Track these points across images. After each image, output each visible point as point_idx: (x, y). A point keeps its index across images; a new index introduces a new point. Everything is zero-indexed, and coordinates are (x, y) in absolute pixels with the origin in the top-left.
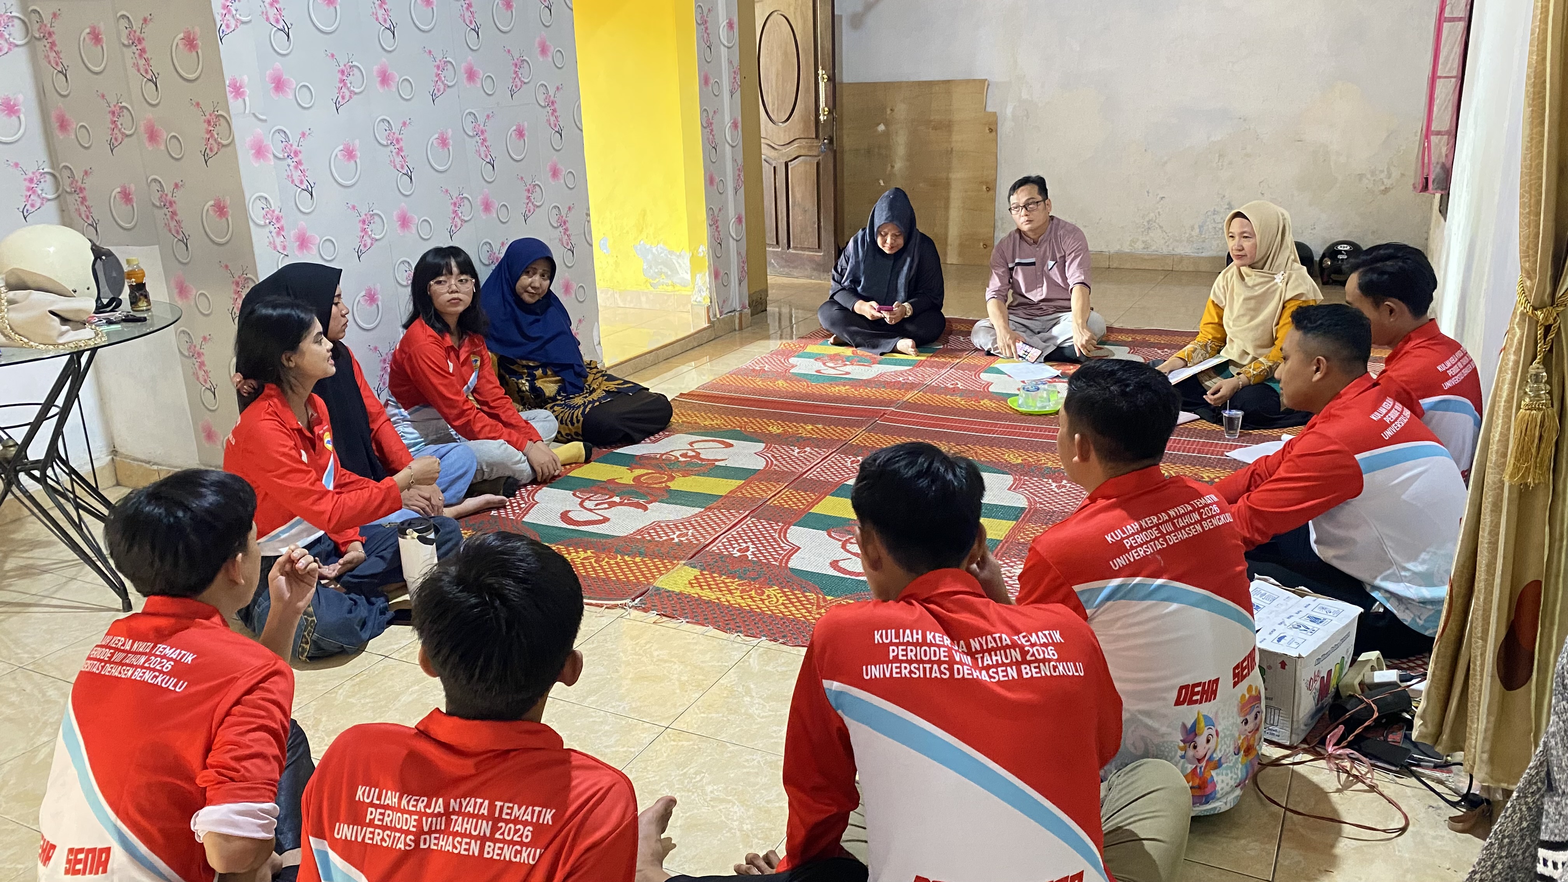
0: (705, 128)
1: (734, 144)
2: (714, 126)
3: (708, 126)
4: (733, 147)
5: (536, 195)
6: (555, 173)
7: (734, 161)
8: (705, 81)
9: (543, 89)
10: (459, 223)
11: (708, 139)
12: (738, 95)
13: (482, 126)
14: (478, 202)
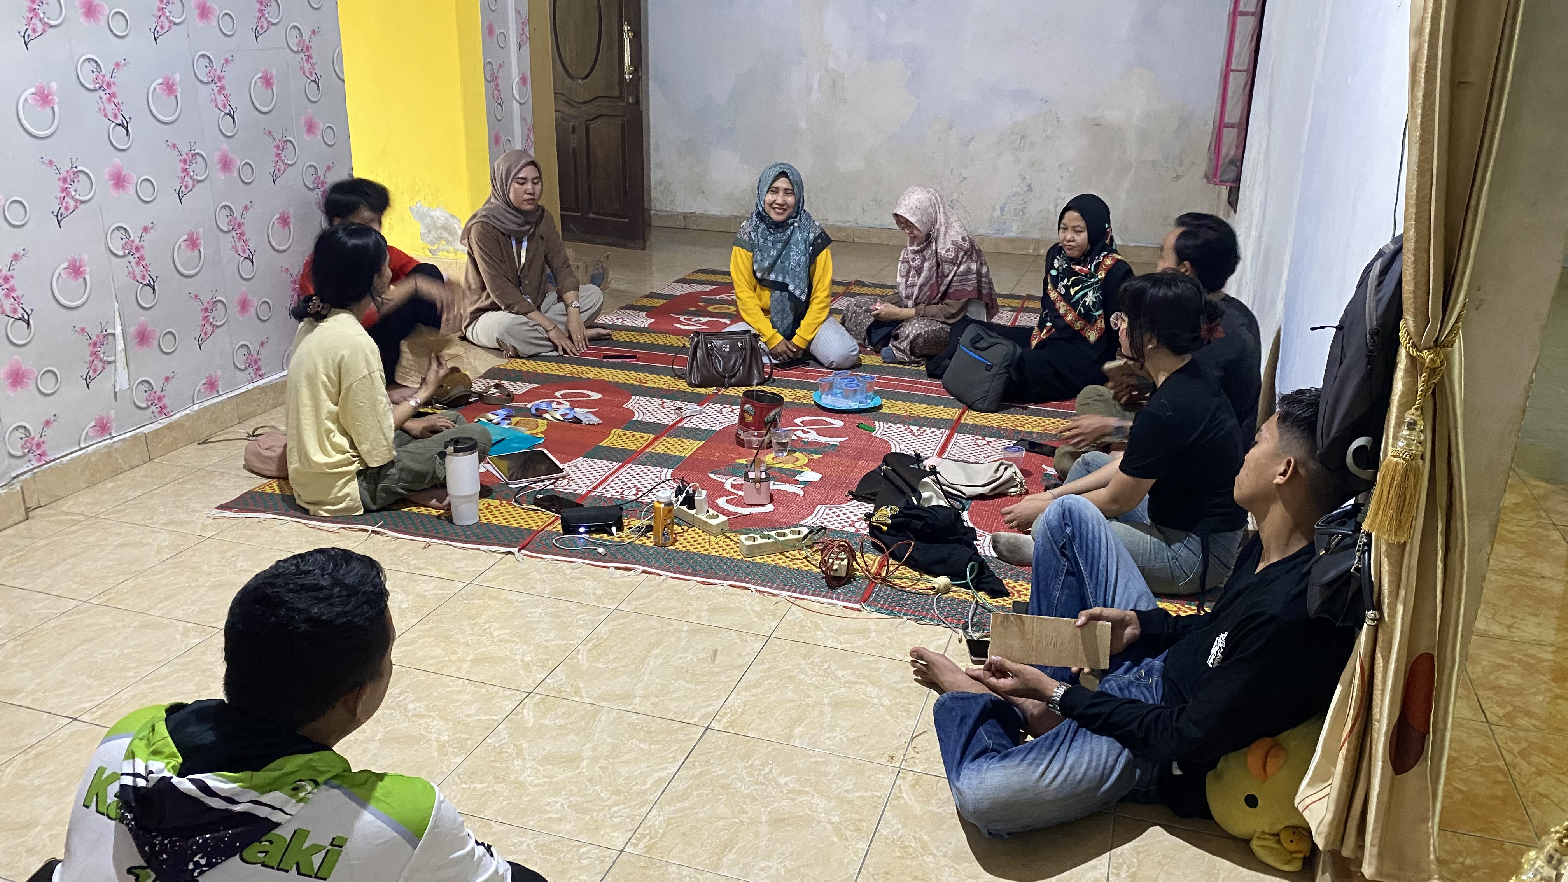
0: (490, 82)
1: (522, 101)
2: (499, 81)
3: (493, 79)
4: (521, 104)
5: (288, 153)
6: (311, 127)
7: (523, 119)
8: (489, 31)
9: (295, 32)
10: (190, 183)
11: (493, 94)
12: (526, 48)
13: (219, 71)
14: (214, 159)
